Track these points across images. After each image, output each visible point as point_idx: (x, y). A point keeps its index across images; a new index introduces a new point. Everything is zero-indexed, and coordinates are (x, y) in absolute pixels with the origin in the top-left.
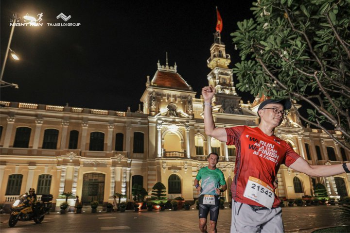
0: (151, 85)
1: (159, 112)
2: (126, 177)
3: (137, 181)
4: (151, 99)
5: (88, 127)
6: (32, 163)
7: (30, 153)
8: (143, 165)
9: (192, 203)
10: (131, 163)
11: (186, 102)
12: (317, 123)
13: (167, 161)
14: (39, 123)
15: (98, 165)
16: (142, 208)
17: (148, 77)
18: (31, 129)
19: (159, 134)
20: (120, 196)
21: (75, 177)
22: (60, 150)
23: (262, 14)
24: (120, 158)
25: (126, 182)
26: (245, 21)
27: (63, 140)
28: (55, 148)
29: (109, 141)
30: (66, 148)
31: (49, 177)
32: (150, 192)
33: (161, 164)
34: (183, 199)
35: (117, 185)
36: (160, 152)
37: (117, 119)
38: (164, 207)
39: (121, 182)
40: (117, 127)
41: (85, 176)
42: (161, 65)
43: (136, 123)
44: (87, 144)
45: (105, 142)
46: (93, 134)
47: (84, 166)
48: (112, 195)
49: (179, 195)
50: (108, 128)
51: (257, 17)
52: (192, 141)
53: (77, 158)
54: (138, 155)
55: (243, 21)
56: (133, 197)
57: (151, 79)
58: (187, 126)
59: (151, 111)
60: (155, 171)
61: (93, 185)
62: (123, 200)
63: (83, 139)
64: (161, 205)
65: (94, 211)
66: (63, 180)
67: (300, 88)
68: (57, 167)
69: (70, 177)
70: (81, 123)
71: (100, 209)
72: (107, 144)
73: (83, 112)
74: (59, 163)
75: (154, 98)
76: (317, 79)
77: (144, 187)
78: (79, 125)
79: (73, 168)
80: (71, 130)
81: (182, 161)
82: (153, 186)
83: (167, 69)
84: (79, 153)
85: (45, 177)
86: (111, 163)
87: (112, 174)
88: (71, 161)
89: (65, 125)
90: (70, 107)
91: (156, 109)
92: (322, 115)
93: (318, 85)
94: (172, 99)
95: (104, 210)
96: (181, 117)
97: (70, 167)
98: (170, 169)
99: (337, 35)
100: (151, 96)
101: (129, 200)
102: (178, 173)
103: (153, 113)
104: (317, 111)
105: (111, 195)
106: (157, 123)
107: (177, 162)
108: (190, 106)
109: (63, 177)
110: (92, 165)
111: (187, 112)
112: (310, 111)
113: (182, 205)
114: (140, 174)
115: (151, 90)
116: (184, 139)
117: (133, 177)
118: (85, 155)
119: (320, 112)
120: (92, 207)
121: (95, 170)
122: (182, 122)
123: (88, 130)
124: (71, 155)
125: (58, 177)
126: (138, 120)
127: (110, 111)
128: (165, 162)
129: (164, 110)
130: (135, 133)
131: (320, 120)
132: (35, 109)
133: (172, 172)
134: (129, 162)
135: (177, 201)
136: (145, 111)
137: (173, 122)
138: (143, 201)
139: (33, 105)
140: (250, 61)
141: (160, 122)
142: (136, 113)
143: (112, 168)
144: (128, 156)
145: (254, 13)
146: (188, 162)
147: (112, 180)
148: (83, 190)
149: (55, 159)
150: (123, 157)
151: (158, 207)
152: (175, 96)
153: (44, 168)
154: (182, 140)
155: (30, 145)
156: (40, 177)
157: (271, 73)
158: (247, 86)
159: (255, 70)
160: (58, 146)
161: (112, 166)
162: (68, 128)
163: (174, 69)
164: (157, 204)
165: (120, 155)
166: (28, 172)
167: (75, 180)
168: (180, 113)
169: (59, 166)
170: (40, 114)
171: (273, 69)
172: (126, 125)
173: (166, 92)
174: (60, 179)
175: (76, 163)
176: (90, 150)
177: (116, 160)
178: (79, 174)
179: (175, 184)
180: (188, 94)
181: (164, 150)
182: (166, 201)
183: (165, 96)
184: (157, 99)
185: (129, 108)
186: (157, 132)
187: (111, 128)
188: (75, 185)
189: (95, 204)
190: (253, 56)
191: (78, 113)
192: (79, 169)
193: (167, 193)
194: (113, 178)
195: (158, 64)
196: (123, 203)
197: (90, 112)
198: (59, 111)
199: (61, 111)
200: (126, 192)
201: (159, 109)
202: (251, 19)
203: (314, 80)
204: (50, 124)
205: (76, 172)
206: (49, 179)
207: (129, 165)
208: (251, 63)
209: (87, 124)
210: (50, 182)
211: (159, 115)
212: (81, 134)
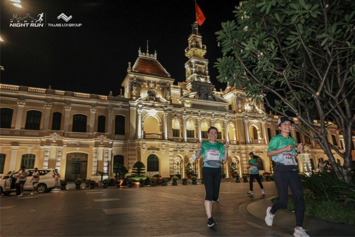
0: (132, 71)
1: (140, 97)
2: (108, 157)
3: (118, 160)
4: (132, 84)
5: (71, 109)
6: (15, 144)
7: (12, 134)
8: (124, 146)
9: (169, 179)
10: (112, 144)
11: (165, 89)
12: (282, 112)
13: (146, 142)
14: (21, 104)
15: (81, 145)
16: (123, 185)
17: (129, 63)
18: (13, 110)
19: (140, 117)
20: (102, 174)
21: (59, 156)
22: (43, 131)
23: (242, 17)
24: (102, 139)
25: (108, 162)
26: (228, 22)
27: (46, 121)
28: (38, 129)
29: (91, 123)
30: (49, 129)
31: (32, 156)
32: (131, 171)
33: (141, 145)
34: (161, 177)
35: (100, 164)
36: (140, 134)
37: (99, 103)
38: (144, 183)
39: (103, 161)
40: (99, 110)
41: (68, 155)
42: (142, 52)
43: (118, 107)
44: (70, 125)
45: (87, 124)
46: (75, 116)
47: (67, 146)
48: (95, 173)
49: (157, 173)
50: (90, 111)
51: (239, 19)
52: (170, 124)
53: (60, 139)
54: (120, 136)
55: (226, 22)
56: (115, 175)
57: (132, 65)
58: (165, 111)
59: (132, 96)
60: (135, 151)
61: (76, 164)
62: (105, 177)
63: (66, 120)
64: (141, 181)
65: (78, 187)
66: (46, 159)
67: (270, 82)
68: (41, 147)
69: (53, 157)
70: (64, 106)
71: (83, 186)
72: (89, 126)
73: (65, 94)
74: (42, 144)
75: (135, 83)
76: (285, 76)
77: (125, 166)
78: (62, 107)
79: (57, 148)
80: (54, 111)
81: (160, 143)
82: (133, 165)
83: (148, 56)
84: (62, 134)
85: (29, 157)
86: (94, 144)
87: (94, 154)
88: (54, 141)
89: (48, 107)
90: (52, 90)
91: (136, 94)
92: (286, 105)
93: (285, 82)
94: (152, 85)
95: (87, 187)
96: (160, 102)
97: (53, 148)
98: (149, 149)
99: (303, 42)
100: (132, 82)
101: (111, 178)
102: (156, 153)
103: (134, 98)
104: (283, 102)
105: (93, 173)
106: (137, 107)
107: (156, 143)
108: (168, 92)
109: (47, 156)
110: (75, 145)
111: (166, 98)
112: (277, 102)
113: (160, 182)
114: (121, 154)
115: (132, 76)
116: (162, 123)
117: (114, 157)
118: (68, 136)
119: (285, 103)
120: (76, 184)
121: (78, 150)
122: (161, 107)
123: (71, 112)
124: (55, 135)
125: (42, 156)
126: (120, 104)
127: (93, 94)
128: (145, 143)
129: (144, 95)
130: (116, 116)
131: (284, 109)
132: (16, 90)
133: (151, 152)
134: (110, 143)
135: (155, 178)
136: (126, 96)
137: (153, 106)
138: (123, 179)
139: (14, 86)
140: (230, 57)
141: (140, 106)
142: (117, 97)
143: (94, 149)
144: (109, 137)
145: (236, 16)
146: (166, 143)
147: (94, 160)
148: (66, 169)
149: (38, 140)
150: (105, 138)
151: (138, 183)
152: (154, 82)
153: (27, 148)
154: (160, 123)
155: (12, 126)
156: (23, 156)
157: (247, 68)
158: (226, 78)
159: (234, 65)
160: (41, 127)
161: (95, 146)
162: (51, 110)
163: (154, 57)
164: (137, 181)
165: (102, 136)
166: (11, 151)
167: (59, 159)
168: (159, 98)
169: (43, 146)
170: (21, 96)
171: (248, 65)
172: (108, 108)
173: (147, 78)
174: (44, 158)
175: (60, 143)
176: (73, 131)
177: (99, 141)
178: (62, 154)
179: (154, 163)
180: (167, 81)
181: (144, 132)
182: (145, 178)
183: (145, 82)
184: (138, 84)
185: (111, 92)
186: (137, 115)
187: (93, 111)
188: (58, 164)
189: (79, 181)
190: (233, 53)
191: (61, 95)
192: (62, 149)
193: (146, 171)
194: (96, 157)
195: (139, 51)
196: (105, 180)
197: (73, 95)
198: (41, 94)
199: (43, 93)
200: (108, 170)
201: (139, 94)
202: (233, 21)
203: (283, 77)
204: (32, 106)
205: (59, 151)
206: (32, 158)
207: (111, 146)
208: (231, 58)
209: (70, 106)
210: (34, 161)
211: (140, 100)
212: (64, 116)
